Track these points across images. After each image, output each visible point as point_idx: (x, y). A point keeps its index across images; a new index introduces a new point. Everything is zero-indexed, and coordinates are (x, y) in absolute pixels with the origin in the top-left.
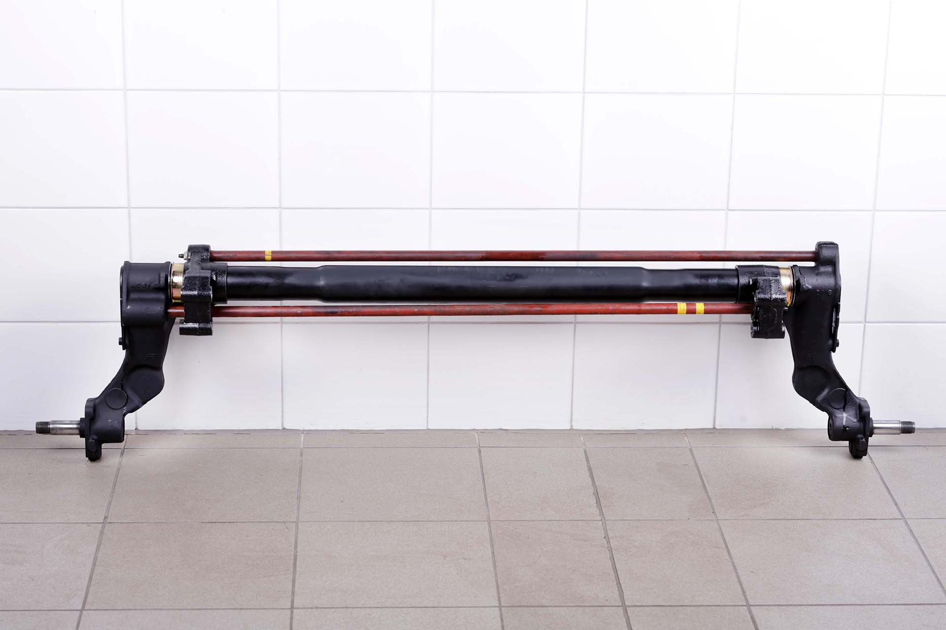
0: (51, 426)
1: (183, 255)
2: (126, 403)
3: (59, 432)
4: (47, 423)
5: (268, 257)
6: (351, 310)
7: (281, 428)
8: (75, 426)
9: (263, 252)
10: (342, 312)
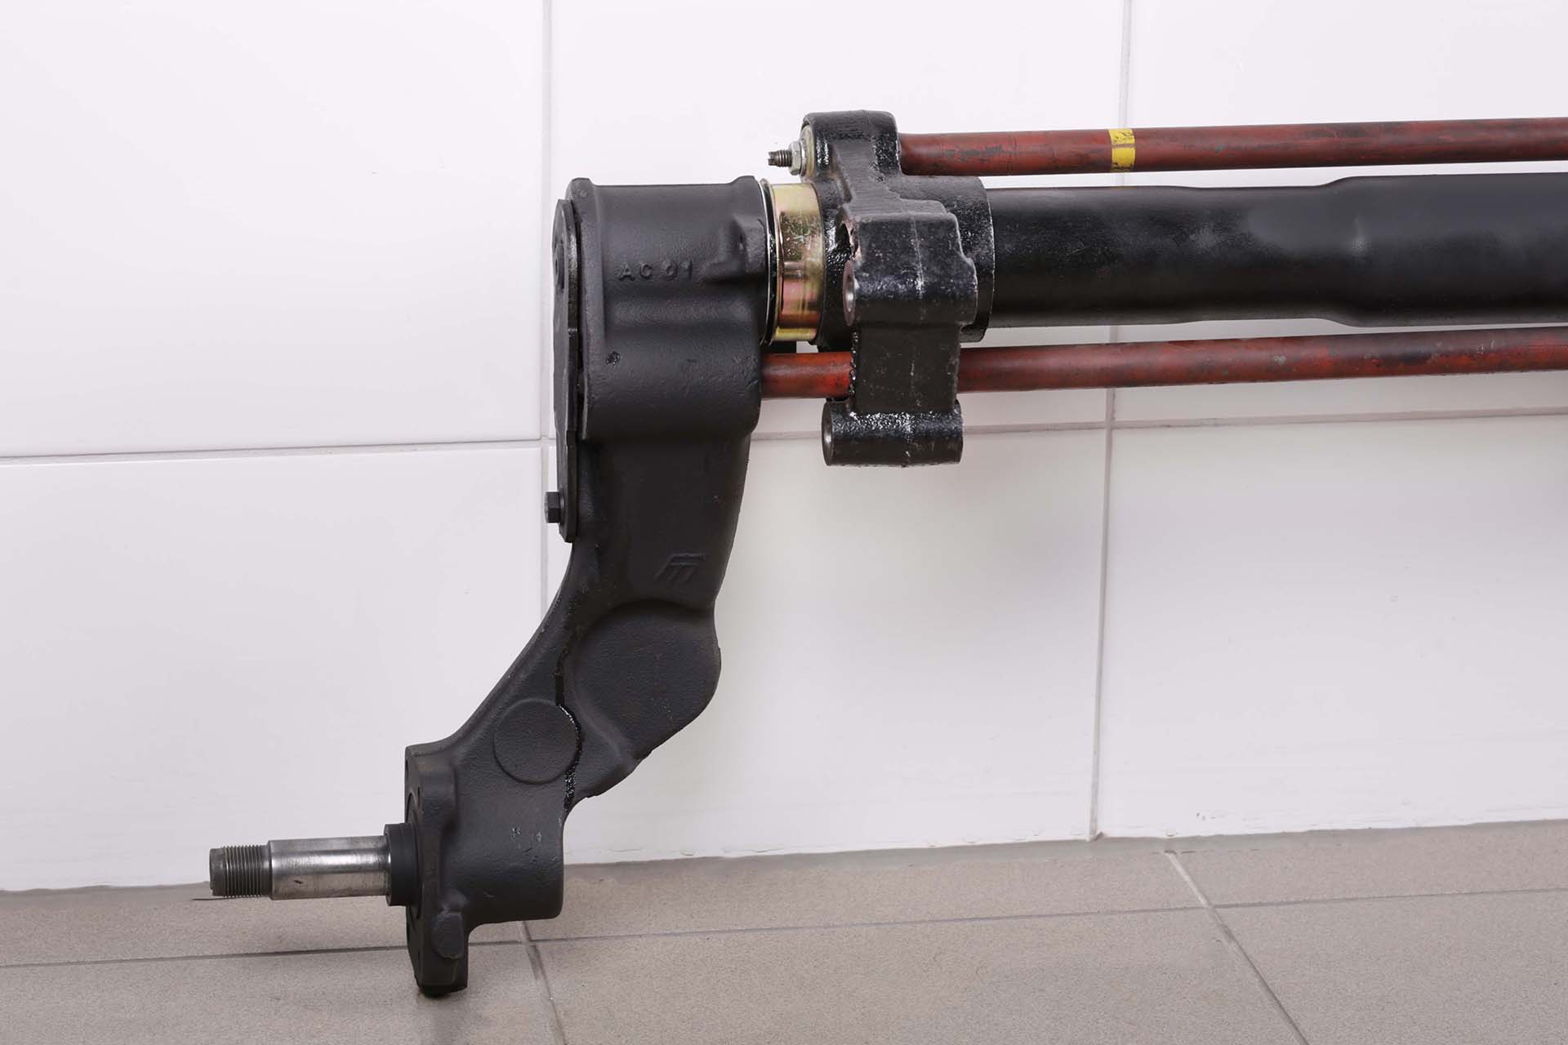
0: (275, 864)
1: (789, 153)
2: (577, 756)
3: (309, 884)
4: (256, 853)
5: (1124, 153)
6: (1481, 346)
7: (1086, 837)
8: (371, 859)
9: (1103, 137)
10: (1446, 355)
